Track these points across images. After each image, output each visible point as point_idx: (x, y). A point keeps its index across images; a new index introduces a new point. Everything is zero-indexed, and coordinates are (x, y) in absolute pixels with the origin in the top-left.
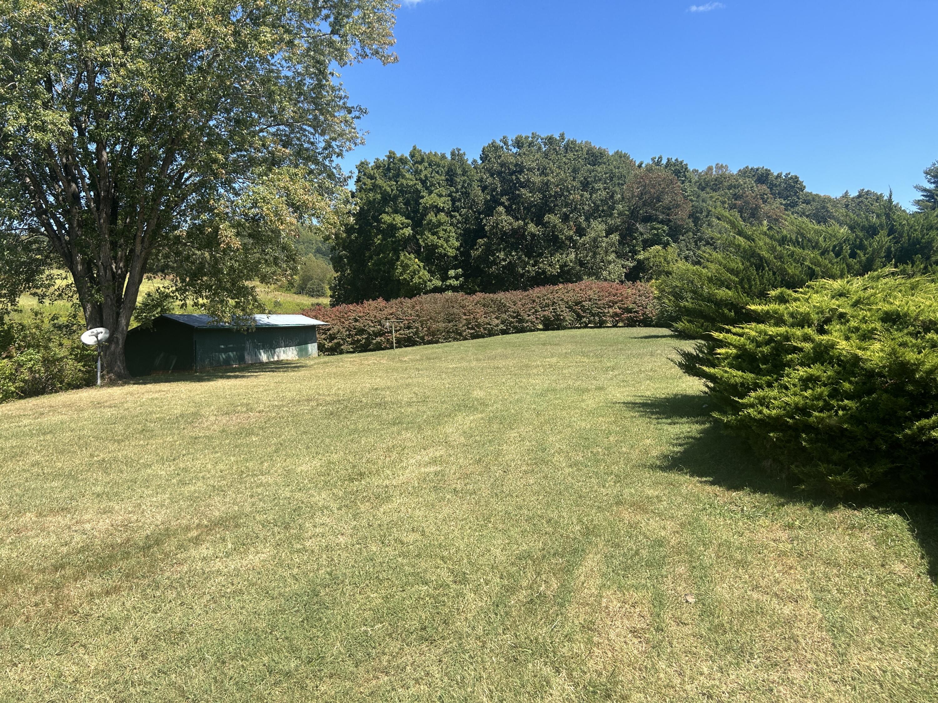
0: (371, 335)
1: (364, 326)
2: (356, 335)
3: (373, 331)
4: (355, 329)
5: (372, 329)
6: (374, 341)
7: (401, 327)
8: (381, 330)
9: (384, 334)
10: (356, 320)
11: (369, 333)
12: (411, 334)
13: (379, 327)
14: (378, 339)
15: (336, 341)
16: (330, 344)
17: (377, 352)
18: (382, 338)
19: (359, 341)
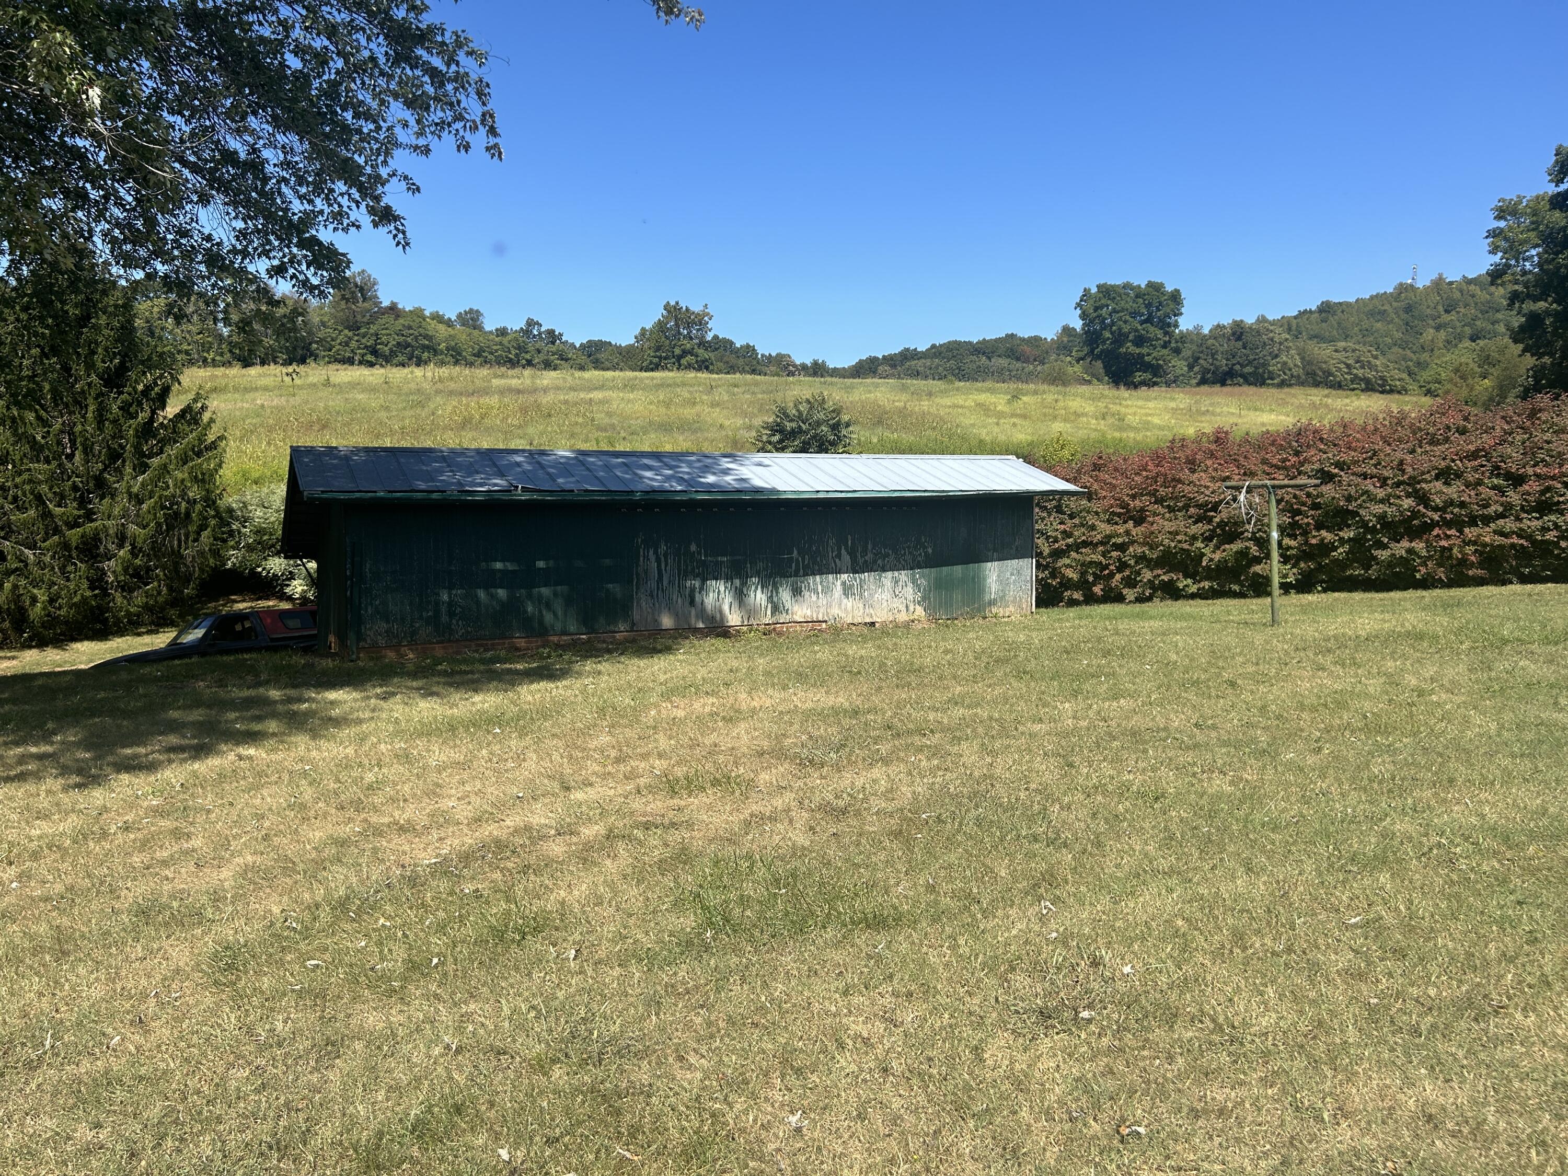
0: (1373, 530)
1: (1349, 499)
2: (1319, 527)
3: (1382, 517)
4: (1316, 506)
5: (1378, 509)
6: (1382, 555)
7: (1508, 507)
8: (1415, 514)
9: (1427, 527)
10: (1326, 477)
11: (1364, 524)
12: (1551, 536)
13: (1408, 503)
14: (1400, 548)
15: (1237, 546)
16: (1217, 556)
17: (1396, 595)
18: (1419, 546)
19: (1325, 548)
